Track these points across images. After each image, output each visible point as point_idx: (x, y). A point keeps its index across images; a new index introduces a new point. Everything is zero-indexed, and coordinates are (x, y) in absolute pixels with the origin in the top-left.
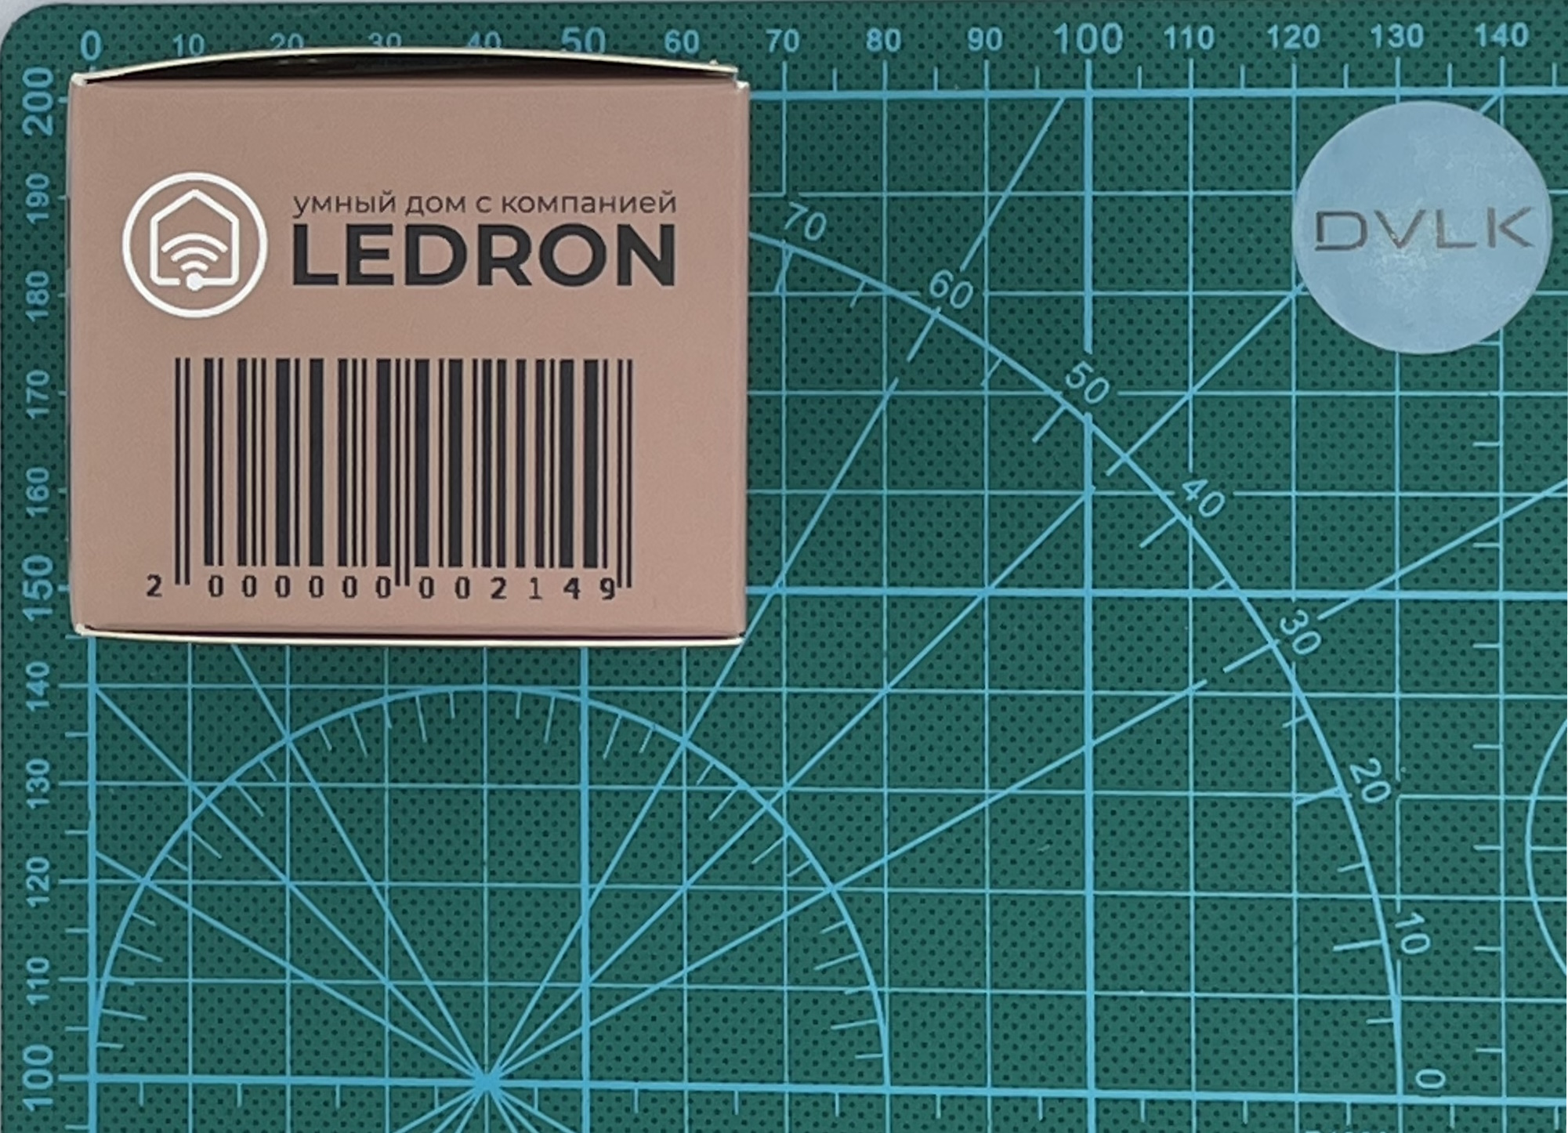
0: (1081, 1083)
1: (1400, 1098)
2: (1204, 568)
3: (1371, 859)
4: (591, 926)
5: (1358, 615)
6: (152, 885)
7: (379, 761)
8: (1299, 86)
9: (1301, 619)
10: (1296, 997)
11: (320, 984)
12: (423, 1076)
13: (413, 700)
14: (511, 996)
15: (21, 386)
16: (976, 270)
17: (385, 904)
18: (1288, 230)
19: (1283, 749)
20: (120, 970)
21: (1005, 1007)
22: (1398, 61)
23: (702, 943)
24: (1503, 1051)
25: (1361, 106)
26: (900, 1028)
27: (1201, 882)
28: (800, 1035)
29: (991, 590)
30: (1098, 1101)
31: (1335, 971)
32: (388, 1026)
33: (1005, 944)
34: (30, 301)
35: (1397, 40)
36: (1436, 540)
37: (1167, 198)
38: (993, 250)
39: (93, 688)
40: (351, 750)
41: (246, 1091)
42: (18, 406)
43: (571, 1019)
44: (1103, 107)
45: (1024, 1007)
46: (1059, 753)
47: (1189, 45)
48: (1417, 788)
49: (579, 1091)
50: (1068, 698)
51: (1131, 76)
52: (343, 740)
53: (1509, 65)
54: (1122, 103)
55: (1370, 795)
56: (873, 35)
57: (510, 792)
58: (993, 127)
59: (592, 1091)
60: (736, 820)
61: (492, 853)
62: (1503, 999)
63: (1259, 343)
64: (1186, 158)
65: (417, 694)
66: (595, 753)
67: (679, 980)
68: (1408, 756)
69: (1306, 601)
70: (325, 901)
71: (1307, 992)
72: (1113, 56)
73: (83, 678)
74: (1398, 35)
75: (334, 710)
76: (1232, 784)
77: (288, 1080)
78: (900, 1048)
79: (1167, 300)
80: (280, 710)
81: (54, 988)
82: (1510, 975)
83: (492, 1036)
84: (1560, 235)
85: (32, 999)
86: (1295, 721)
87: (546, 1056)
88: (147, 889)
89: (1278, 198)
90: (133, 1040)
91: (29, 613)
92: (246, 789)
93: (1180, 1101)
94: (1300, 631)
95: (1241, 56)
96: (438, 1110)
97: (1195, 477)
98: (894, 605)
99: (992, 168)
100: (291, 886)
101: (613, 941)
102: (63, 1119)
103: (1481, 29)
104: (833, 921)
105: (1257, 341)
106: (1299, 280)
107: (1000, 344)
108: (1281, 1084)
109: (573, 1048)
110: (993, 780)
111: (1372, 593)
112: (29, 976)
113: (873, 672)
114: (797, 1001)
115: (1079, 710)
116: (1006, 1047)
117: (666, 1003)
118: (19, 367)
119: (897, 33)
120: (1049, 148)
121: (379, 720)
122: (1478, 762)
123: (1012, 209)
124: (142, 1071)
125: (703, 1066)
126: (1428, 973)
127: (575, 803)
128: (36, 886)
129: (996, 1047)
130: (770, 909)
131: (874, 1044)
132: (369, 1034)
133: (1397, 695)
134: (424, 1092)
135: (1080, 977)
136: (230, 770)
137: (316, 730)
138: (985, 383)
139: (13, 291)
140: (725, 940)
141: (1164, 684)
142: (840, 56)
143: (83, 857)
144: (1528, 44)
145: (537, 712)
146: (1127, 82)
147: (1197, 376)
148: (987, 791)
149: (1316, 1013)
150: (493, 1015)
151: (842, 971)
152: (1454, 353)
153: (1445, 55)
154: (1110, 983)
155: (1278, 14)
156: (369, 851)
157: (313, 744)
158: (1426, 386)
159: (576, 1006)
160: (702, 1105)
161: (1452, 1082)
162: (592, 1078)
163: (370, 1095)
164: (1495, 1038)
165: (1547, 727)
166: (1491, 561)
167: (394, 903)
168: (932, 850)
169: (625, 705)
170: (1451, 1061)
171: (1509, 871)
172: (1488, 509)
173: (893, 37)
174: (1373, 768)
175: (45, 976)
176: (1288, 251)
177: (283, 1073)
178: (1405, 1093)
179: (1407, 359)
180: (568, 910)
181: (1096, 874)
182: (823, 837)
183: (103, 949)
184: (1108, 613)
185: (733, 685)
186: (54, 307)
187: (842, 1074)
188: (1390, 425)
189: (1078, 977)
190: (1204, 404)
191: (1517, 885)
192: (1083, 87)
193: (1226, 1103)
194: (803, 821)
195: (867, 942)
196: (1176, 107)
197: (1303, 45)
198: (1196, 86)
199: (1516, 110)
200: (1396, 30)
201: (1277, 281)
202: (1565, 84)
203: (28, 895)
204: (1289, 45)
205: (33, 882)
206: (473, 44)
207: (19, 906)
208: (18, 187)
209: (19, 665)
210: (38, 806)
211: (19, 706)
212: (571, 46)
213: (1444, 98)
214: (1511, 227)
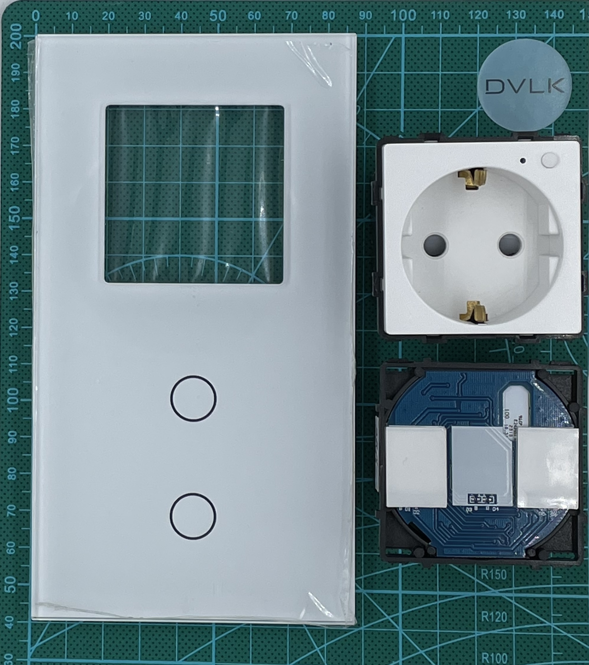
8: (480, 33)
13: (153, 260)
15: (9, 143)
16: (361, 101)
18: (476, 86)
21: (369, 373)
22: (516, 24)
25: (503, 40)
29: (365, 219)
33: (369, 350)
34: (12, 111)
35: (516, 16)
37: (432, 75)
38: (368, 94)
42: (8, 150)
44: (409, 40)
47: (440, 18)
51: (419, 29)
52: (127, 274)
53: (557, 25)
54: (416, 39)
56: (325, 14)
58: (368, 48)
64: (439, 60)
65: (154, 258)
72: (412, 22)
73: (30, 252)
74: (516, 14)
75: (124, 264)
79: (431, 112)
81: (19, 367)
84: (575, 88)
85: (11, 371)
89: (472, 75)
91: (11, 227)
95: (459, 22)
99: (368, 63)
102: (22, 415)
103: (547, 12)
105: (464, 127)
106: (479, 105)
107: (370, 128)
110: (365, 289)
112: (10, 362)
116: (369, 388)
119: (334, 12)
120: (389, 56)
121: (140, 268)
123: (375, 78)
126: (523, 360)
129: (365, 388)
137: (117, 271)
138: (364, 143)
139: (6, 107)
142: (312, 21)
143: (31, 318)
144: (564, 18)
146: (418, 31)
148: (363, 294)
153: (534, 22)
155: (473, 7)
157: (116, 276)
169: (231, 261)
173: (332, 14)
175: (16, 362)
176: (476, 94)
185: (271, 254)
186: (21, 113)
192: (401, 33)
196: (435, 41)
197: (482, 18)
198: (442, 33)
199: (559, 42)
200: (516, 12)
201: (472, 105)
202: (577, 33)
203: (10, 332)
204: (477, 18)
205: (12, 328)
206: (177, 16)
207: (7, 337)
208: (8, 68)
209: (7, 247)
210: (14, 299)
211: (7, 262)
212: (213, 17)
213: (533, 38)
214: (557, 85)
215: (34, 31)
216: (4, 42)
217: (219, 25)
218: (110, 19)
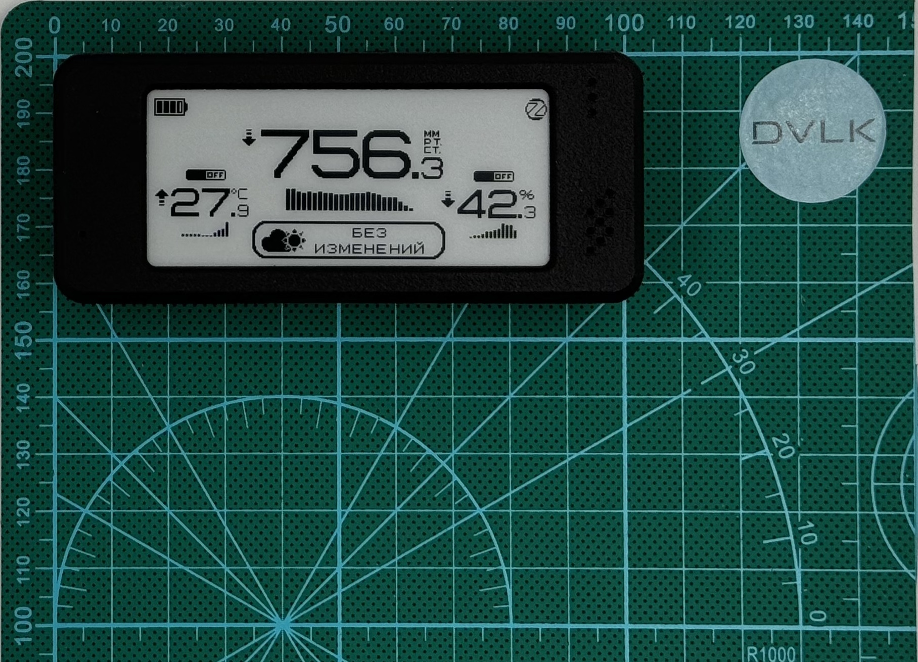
0: (621, 620)
1: (801, 627)
2: (690, 325)
3: (784, 491)
4: (343, 533)
5: (776, 352)
6: (90, 513)
7: (220, 439)
8: (744, 50)
9: (745, 354)
10: (742, 570)
11: (187, 569)
12: (246, 621)
13: (241, 404)
14: (297, 574)
15: (14, 223)
17: (224, 523)
18: (737, 132)
19: (734, 428)
20: (70, 563)
21: (578, 577)
22: (800, 36)
23: (406, 542)
24: (859, 600)
25: (779, 62)
26: (518, 590)
27: (688, 504)
28: (462, 595)
29: (570, 339)
30: (630, 630)
31: (764, 555)
32: (226, 593)
33: (578, 541)
34: (19, 174)
35: (799, 24)
36: (820, 308)
37: (669, 114)
39: (55, 398)
40: (205, 434)
41: (144, 632)
42: (13, 235)
43: (331, 588)
45: (588, 577)
46: (609, 431)
47: (681, 27)
48: (810, 450)
49: (336, 629)
50: (613, 400)
51: (648, 44)
52: (200, 428)
53: (863, 38)
54: (643, 60)
55: (784, 454)
57: (296, 457)
59: (343, 628)
60: (426, 473)
61: (286, 492)
62: (859, 570)
63: (720, 197)
64: (680, 91)
65: (242, 401)
66: (345, 434)
67: (393, 564)
68: (804, 432)
69: (747, 343)
70: (190, 521)
71: (749, 567)
72: (638, 33)
73: (49, 393)
74: (799, 21)
75: (195, 410)
76: (706, 448)
77: (169, 625)
78: (519, 602)
79: (669, 172)
80: (164, 411)
81: (33, 573)
82: (863, 556)
83: (286, 598)
84: (891, 135)
85: (20, 580)
86: (741, 412)
87: (317, 609)
88: (87, 515)
89: (731, 114)
90: (78, 603)
91: (18, 355)
92: (144, 456)
93: (677, 630)
94: (744, 361)
95: (711, 33)
96: (255, 641)
97: (685, 273)
98: (515, 347)
100: (170, 512)
101: (355, 543)
102: (38, 650)
103: (847, 17)
104: (481, 529)
105: (720, 196)
106: (743, 161)
108: (734, 620)
109: (332, 604)
110: (571, 447)
111: (785, 339)
112: (18, 567)
113: (503, 385)
114: (460, 576)
115: (619, 407)
116: (578, 601)
117: (386, 578)
118: (13, 211)
119: (516, 19)
121: (221, 416)
122: (844, 435)
124: (84, 621)
125: (406, 613)
126: (816, 555)
127: (333, 463)
128: (22, 514)
129: (573, 600)
130: (445, 522)
131: (503, 599)
132: (215, 597)
133: (799, 397)
134: (247, 631)
135: (621, 559)
136: (135, 446)
137: (185, 422)
139: (10, 168)
140: (419, 541)
141: (667, 392)
142: (484, 33)
143: (49, 497)
144: (874, 26)
145: (311, 411)
146: (646, 47)
147: (685, 217)
148: (568, 454)
149: (754, 579)
150: (286, 586)
151: (485, 558)
152: (830, 203)
153: (826, 32)
154: (637, 563)
155: (732, 9)
156: (215, 492)
157: (182, 431)
158: (815, 221)
159: (334, 580)
160: (406, 636)
161: (831, 619)
162: (343, 622)
163: (216, 633)
164: (854, 592)
165: (883, 415)
166: (851, 320)
167: (230, 522)
168: (536, 488)
169: (362, 406)
170: (830, 606)
171: (862, 497)
172: (850, 291)
174: (785, 439)
175: (27, 567)
176: (737, 144)
177: (165, 621)
178: (804, 624)
179: (804, 206)
180: (330, 525)
181: (629, 500)
182: (475, 482)
183: (61, 551)
184: (636, 352)
185: (424, 394)
186: (32, 177)
187: (486, 617)
188: (794, 244)
189: (619, 559)
190: (690, 232)
191: (866, 506)
193: (702, 631)
194: (463, 472)
195: (500, 541)
196: (674, 62)
197: (746, 27)
198: (685, 50)
199: (866, 64)
200: (799, 18)
201: (731, 162)
202: (894, 49)
203: (18, 520)
204: (738, 26)
205: (20, 512)
206: (275, 25)
207: (12, 526)
208: (12, 107)
209: (12, 386)
210: (23, 467)
211: (12, 409)
212: (331, 27)
213: (826, 57)
214: (863, 131)
215: (53, 49)
216: (5, 66)
217: (339, 38)
218: (171, 29)
